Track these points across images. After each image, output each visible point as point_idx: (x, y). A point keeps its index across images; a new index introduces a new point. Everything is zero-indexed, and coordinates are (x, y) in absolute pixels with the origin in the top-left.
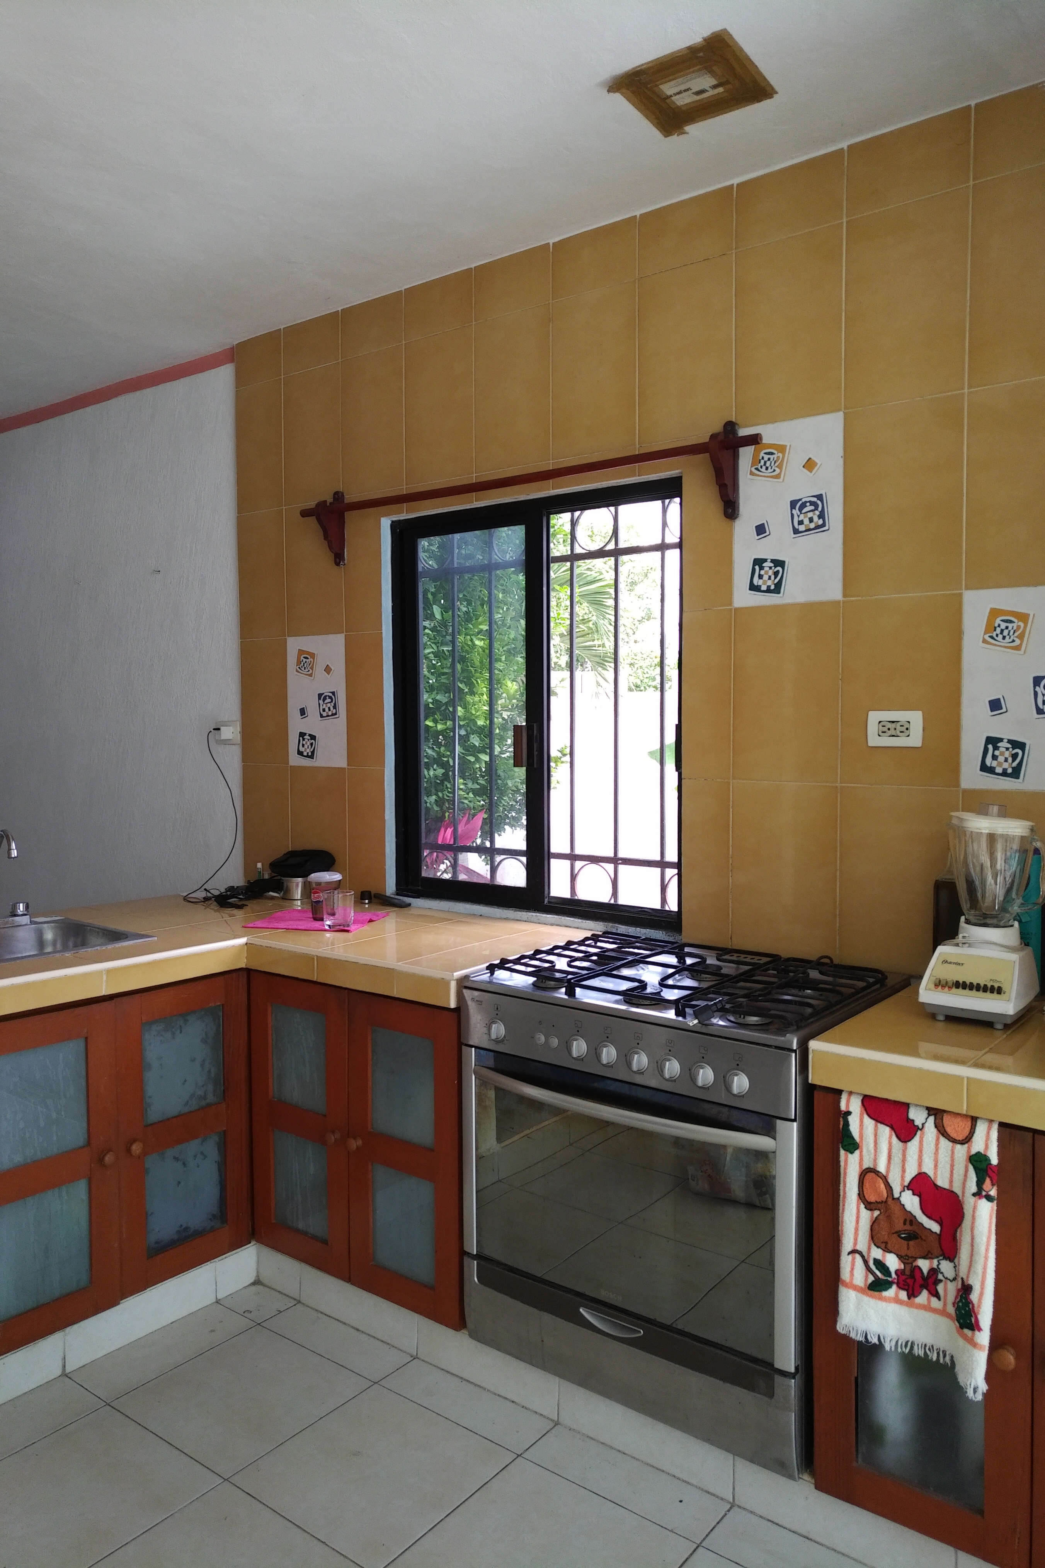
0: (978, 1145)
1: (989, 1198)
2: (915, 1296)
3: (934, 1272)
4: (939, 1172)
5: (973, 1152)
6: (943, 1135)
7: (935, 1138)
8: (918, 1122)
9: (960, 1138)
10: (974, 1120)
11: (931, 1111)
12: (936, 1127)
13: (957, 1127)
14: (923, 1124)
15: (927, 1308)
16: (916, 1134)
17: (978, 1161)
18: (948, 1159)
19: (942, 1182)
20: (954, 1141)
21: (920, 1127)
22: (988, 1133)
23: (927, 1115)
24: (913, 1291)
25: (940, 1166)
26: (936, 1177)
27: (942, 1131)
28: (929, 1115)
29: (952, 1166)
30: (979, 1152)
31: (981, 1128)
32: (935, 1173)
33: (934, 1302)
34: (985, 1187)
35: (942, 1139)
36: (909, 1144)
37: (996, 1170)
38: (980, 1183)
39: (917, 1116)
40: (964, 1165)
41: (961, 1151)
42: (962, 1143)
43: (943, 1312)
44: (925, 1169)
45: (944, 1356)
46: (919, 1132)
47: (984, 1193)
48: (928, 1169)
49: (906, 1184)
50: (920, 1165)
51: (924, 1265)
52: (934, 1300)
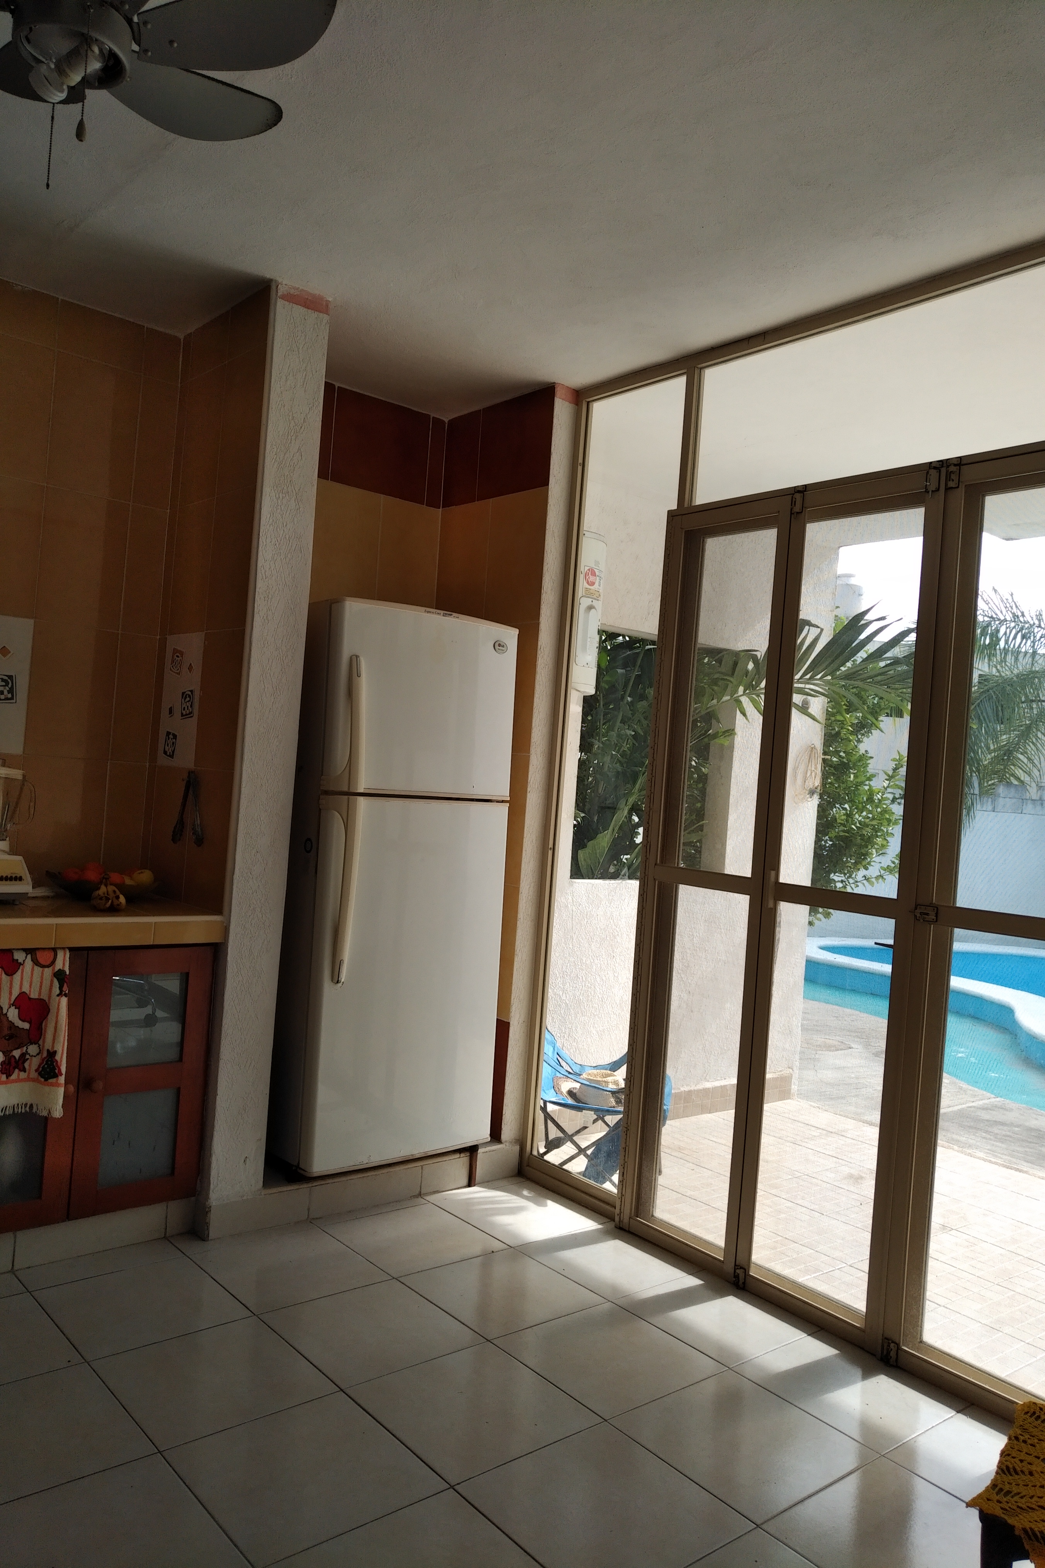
0: (59, 965)
1: (66, 995)
2: (10, 1076)
3: (23, 1055)
4: (32, 990)
5: (57, 969)
6: (36, 965)
7: (31, 967)
8: (21, 961)
9: (48, 963)
10: (55, 950)
11: (28, 951)
12: (32, 960)
13: (43, 957)
14: (24, 961)
15: (18, 1080)
16: (19, 968)
17: (59, 975)
18: (39, 979)
19: (34, 995)
20: (43, 966)
21: (22, 963)
22: (65, 956)
23: (25, 955)
24: (9, 1072)
25: (33, 984)
26: (30, 994)
27: (36, 962)
28: (27, 954)
29: (41, 983)
30: (60, 969)
31: (60, 954)
32: (30, 991)
33: (23, 1075)
34: (64, 989)
35: (36, 967)
36: (15, 976)
37: (68, 977)
38: (61, 988)
39: (19, 956)
40: (50, 979)
41: (48, 972)
42: (48, 966)
43: (28, 1079)
44: (24, 990)
45: (25, 1107)
46: (21, 967)
47: (63, 993)
48: (26, 989)
49: (12, 1002)
50: (21, 988)
51: (17, 1053)
52: (22, 1074)
